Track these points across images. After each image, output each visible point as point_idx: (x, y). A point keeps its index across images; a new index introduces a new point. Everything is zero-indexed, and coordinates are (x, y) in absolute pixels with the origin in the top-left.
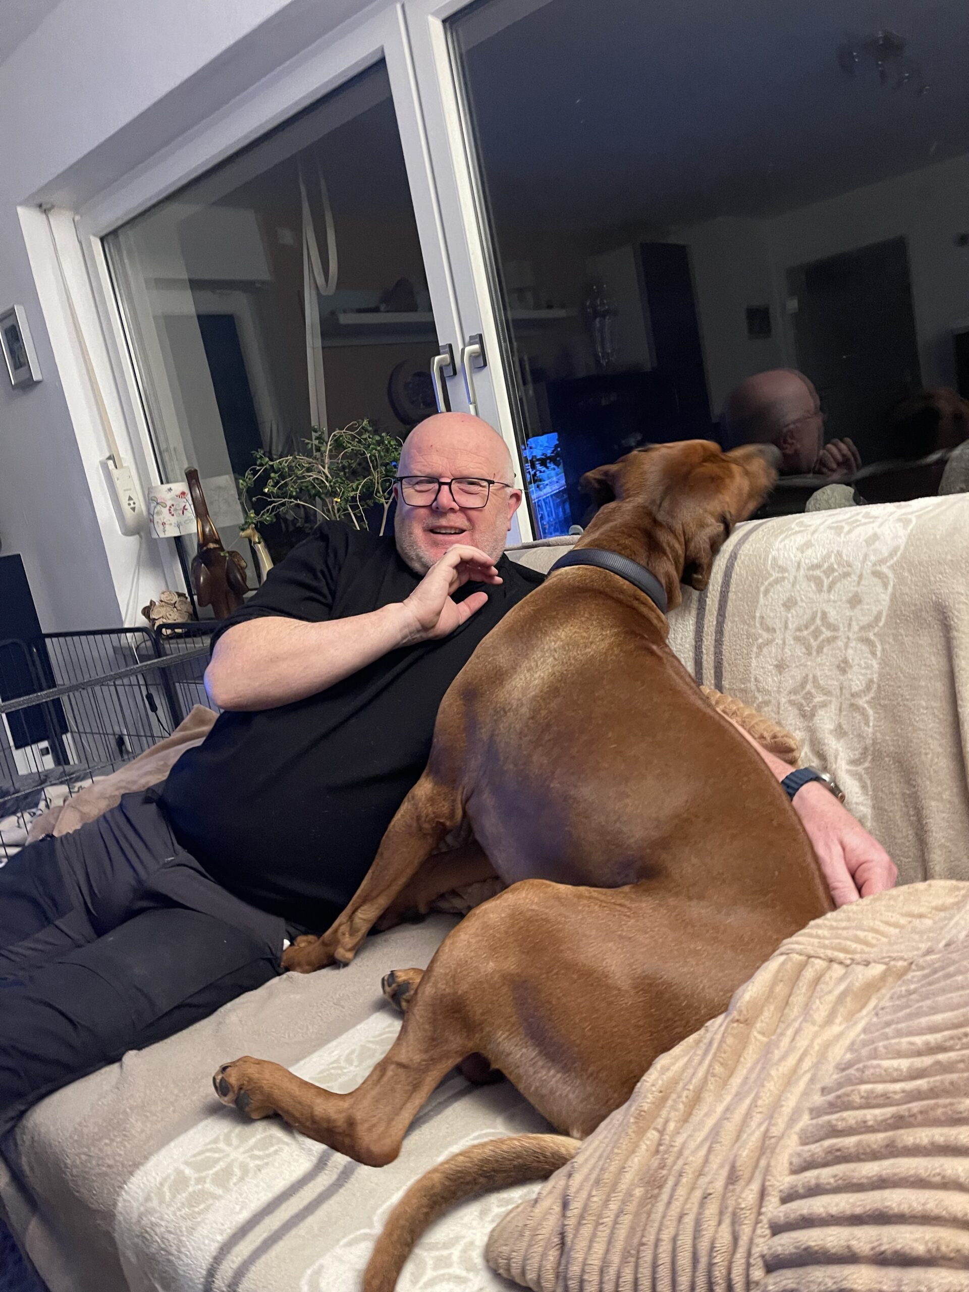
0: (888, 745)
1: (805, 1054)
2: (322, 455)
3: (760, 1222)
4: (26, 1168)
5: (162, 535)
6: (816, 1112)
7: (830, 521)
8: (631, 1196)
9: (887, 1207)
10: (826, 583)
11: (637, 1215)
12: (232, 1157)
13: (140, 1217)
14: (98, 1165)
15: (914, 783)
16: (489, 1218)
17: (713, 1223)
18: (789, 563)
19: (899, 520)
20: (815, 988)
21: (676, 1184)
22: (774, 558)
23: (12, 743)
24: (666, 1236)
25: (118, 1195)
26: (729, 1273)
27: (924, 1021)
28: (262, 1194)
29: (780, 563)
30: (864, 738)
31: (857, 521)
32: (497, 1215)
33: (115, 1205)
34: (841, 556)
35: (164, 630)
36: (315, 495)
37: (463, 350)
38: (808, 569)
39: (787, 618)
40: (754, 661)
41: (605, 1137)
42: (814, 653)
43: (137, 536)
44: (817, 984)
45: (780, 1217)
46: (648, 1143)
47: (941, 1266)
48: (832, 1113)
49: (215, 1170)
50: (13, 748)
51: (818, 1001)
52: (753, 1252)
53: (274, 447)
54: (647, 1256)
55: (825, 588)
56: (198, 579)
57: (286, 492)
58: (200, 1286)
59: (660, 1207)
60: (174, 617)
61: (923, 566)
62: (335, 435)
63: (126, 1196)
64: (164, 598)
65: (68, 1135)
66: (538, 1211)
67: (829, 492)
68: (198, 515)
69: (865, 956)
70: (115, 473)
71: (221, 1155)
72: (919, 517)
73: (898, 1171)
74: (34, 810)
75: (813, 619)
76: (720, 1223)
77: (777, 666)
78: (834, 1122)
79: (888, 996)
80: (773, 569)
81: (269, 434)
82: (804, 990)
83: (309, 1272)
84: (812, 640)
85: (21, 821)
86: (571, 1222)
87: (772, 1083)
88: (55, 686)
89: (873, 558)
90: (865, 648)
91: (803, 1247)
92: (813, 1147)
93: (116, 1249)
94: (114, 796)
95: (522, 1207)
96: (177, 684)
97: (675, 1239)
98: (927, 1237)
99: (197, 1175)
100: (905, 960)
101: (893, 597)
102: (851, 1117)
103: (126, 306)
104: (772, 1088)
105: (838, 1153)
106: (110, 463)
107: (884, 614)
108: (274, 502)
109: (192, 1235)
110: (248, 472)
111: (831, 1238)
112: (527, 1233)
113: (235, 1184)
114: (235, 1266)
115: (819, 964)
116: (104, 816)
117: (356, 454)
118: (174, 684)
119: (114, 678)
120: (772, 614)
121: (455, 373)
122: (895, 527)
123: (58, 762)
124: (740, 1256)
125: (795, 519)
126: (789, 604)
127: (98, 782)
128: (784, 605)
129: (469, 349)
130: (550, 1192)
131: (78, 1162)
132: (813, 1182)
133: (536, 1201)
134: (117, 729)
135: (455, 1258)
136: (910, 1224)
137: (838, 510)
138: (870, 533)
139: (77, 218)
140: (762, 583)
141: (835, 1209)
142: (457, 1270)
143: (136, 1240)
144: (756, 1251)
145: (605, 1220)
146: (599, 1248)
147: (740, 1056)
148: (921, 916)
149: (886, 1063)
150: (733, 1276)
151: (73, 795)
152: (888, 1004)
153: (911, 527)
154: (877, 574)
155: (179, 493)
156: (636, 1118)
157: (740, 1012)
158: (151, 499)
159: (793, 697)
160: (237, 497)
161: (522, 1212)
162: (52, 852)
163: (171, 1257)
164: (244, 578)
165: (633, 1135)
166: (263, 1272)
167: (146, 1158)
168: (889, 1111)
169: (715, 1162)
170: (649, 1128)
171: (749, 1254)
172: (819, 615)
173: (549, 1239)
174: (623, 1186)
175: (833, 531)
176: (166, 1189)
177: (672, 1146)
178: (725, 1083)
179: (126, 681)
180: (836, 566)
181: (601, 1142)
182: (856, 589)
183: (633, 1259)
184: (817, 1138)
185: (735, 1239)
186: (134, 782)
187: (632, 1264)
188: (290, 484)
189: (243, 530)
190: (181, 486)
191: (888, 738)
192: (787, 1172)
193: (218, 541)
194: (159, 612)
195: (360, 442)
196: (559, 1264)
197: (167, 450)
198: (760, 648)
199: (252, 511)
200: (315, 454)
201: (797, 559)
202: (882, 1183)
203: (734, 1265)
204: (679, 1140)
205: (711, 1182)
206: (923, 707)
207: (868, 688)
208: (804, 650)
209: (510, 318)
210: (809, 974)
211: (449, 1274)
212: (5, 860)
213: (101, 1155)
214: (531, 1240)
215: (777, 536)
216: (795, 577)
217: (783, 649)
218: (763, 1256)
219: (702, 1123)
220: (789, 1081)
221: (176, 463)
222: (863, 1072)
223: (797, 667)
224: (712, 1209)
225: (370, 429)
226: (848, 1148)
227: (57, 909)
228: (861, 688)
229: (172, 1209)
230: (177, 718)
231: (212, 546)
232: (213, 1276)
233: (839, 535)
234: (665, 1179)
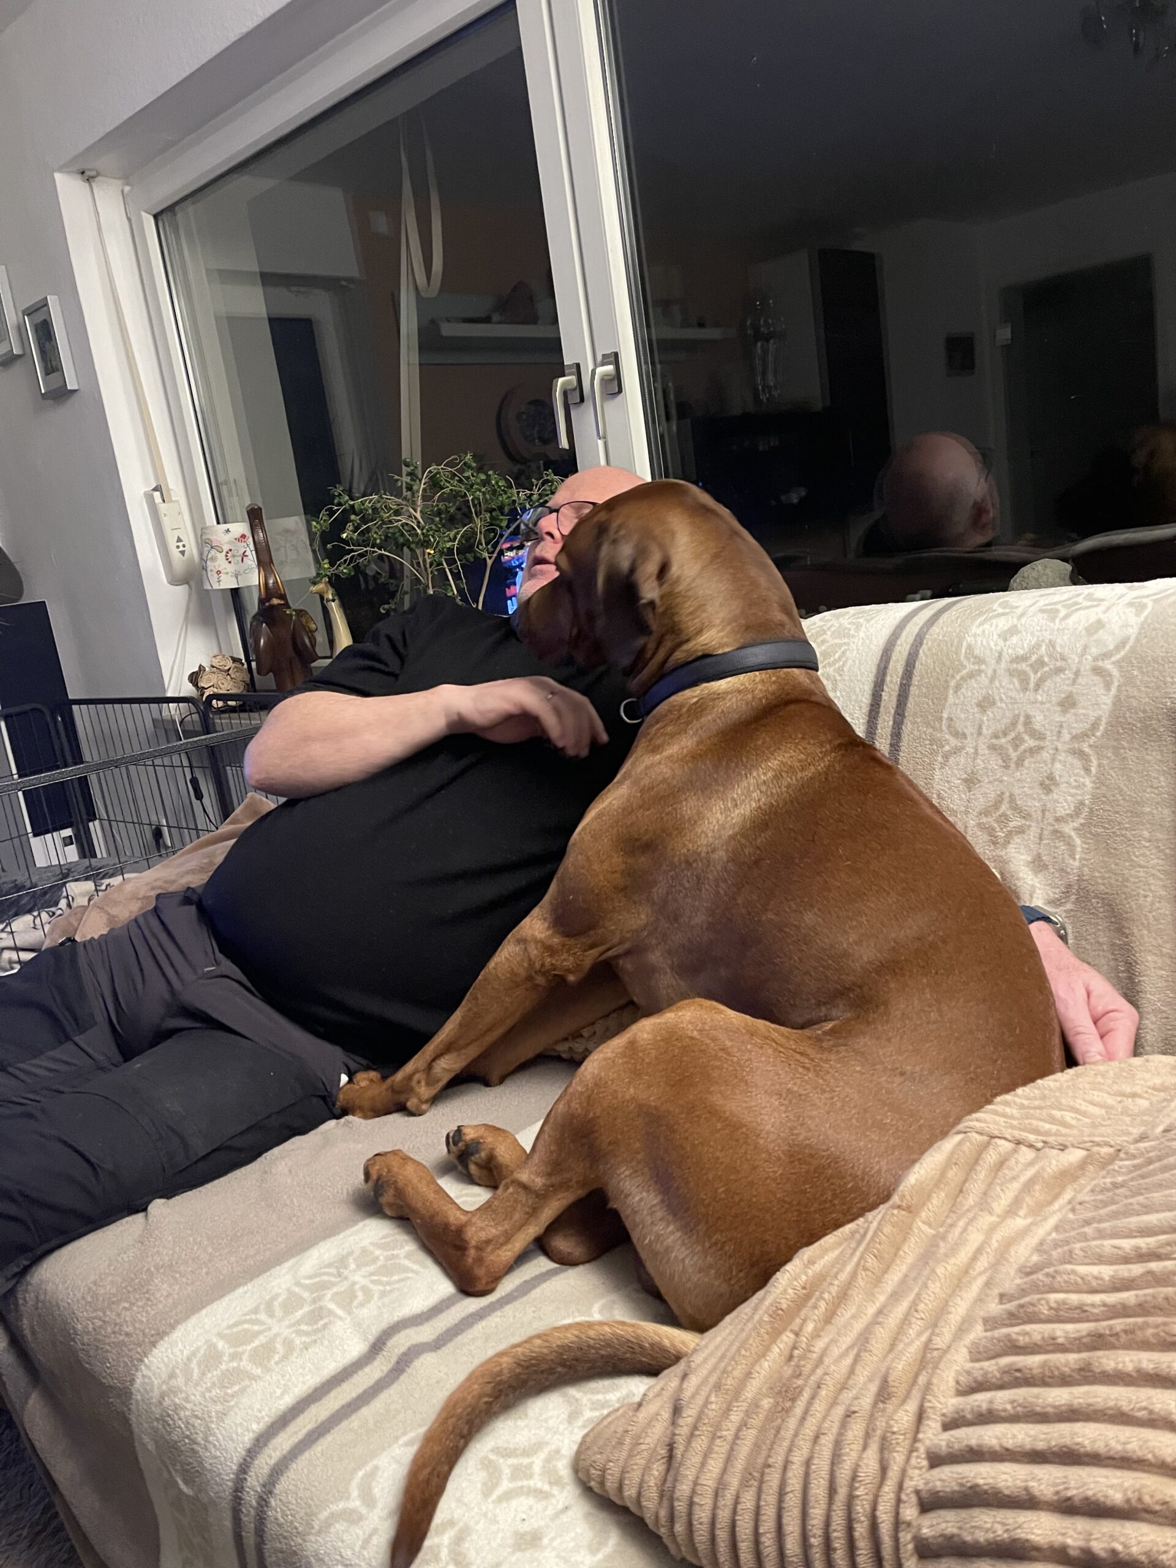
0: (1097, 884)
1: (979, 1251)
2: (413, 496)
3: (917, 1450)
4: (27, 1332)
5: (216, 586)
6: (991, 1323)
7: (1042, 603)
8: (758, 1406)
9: (1078, 1444)
10: (1033, 678)
11: (762, 1430)
12: (275, 1330)
13: (162, 1396)
14: (114, 1332)
15: (1127, 931)
16: (580, 1422)
17: (857, 1447)
18: (988, 652)
19: (1131, 604)
20: (996, 1174)
21: (813, 1397)
22: (969, 647)
23: (29, 829)
24: (798, 1458)
25: (137, 1370)
26: (874, 1509)
27: (1134, 1221)
28: (308, 1377)
29: (977, 652)
30: (1068, 873)
31: (1076, 603)
32: (589, 1420)
33: (132, 1381)
34: (1054, 647)
35: (214, 702)
36: (403, 545)
37: (593, 372)
38: (1012, 662)
39: (982, 721)
40: (938, 772)
41: (731, 1333)
42: (1013, 766)
43: (186, 587)
44: (998, 1170)
45: (940, 1446)
46: (782, 1346)
47: (1143, 1520)
48: (1012, 1325)
49: (254, 1345)
50: (30, 835)
51: (998, 1189)
52: (905, 1485)
53: (355, 485)
54: (773, 1479)
55: (1032, 685)
56: (257, 642)
57: (368, 539)
58: (230, 1484)
59: (792, 1423)
60: (226, 686)
61: (1158, 663)
62: (430, 472)
63: (146, 1372)
64: (215, 663)
65: (79, 1295)
66: (642, 1415)
67: (1040, 567)
68: (260, 563)
69: (1061, 1140)
70: (163, 508)
71: (263, 1327)
72: (1156, 601)
73: (1091, 1401)
74: (53, 909)
75: (1014, 724)
76: (865, 1447)
77: (966, 781)
78: (1014, 1336)
79: (1089, 1188)
80: (968, 659)
81: (349, 469)
82: (982, 1176)
83: (361, 1474)
84: (1011, 750)
85: (38, 921)
86: (684, 1431)
87: (938, 1284)
88: (82, 762)
89: (1094, 651)
90: (1078, 763)
91: (969, 1485)
92: (987, 1365)
93: (131, 1432)
94: (148, 898)
95: (621, 1411)
96: (228, 768)
97: (808, 1463)
98: (1126, 1484)
99: (232, 1350)
100: (1111, 1146)
101: (1117, 702)
102: (1037, 1331)
103: (183, 304)
104: (937, 1290)
105: (1018, 1374)
106: (157, 494)
107: (1104, 721)
108: (353, 551)
109: (223, 1421)
110: (323, 512)
111: (1004, 1477)
112: (628, 1441)
113: (277, 1363)
114: (272, 1462)
115: (1005, 1146)
116: (136, 920)
117: (454, 495)
118: (224, 767)
119: (153, 756)
120: (963, 716)
121: (582, 400)
122: (1124, 613)
123: (83, 854)
124: (889, 1490)
125: (998, 598)
126: (985, 704)
127: (130, 880)
128: (979, 705)
129: (600, 370)
130: (658, 1395)
131: (91, 1327)
132: (985, 1406)
133: (640, 1405)
134: (154, 819)
135: (537, 1468)
136: (1106, 1466)
137: (1052, 590)
138: (1093, 619)
139: (127, 189)
140: (953, 677)
141: (1011, 1441)
142: (537, 1482)
143: (155, 1424)
144: (909, 1485)
145: (725, 1433)
146: (715, 1466)
147: (898, 1249)
148: (1134, 1095)
149: (1082, 1269)
150: (878, 1513)
151: (100, 893)
152: (1087, 1198)
153: (1146, 613)
154: (1097, 671)
155: (238, 535)
156: (771, 1316)
157: (903, 1197)
158: (204, 542)
159: (984, 820)
160: (308, 543)
161: (623, 1415)
162: (74, 960)
163: (195, 1446)
164: (313, 643)
165: (766, 1336)
166: (306, 1471)
167: (173, 1327)
168: (1085, 1327)
169: (862, 1375)
170: (785, 1330)
171: (900, 1487)
172: (1022, 719)
173: (655, 1450)
174: (749, 1393)
175: (1045, 616)
176: (194, 1365)
177: (810, 1351)
178: (878, 1281)
179: (167, 761)
180: (1046, 659)
181: (724, 1339)
182: (1070, 689)
183: (756, 1484)
184: (991, 1353)
185: (884, 1469)
186: (173, 882)
187: (754, 1489)
188: (374, 529)
189: (315, 583)
190: (240, 528)
191: (1097, 874)
192: (952, 1392)
193: (283, 597)
194: (209, 680)
195: (460, 481)
196: (665, 1481)
197: (226, 482)
198: (946, 757)
199: (326, 561)
200: (405, 493)
201: (999, 648)
202: (1072, 1415)
203: (880, 1500)
204: (819, 1345)
205: (857, 1398)
206: (1145, 839)
207: (1077, 812)
208: (1000, 762)
209: (654, 337)
210: (991, 1157)
211: (529, 1488)
212: (17, 967)
213: (118, 1321)
214: (631, 1450)
215: (974, 619)
216: (995, 671)
217: (975, 759)
218: (917, 1492)
219: (847, 1325)
220: (959, 1281)
221: (235, 499)
222: (1054, 1277)
223: (990, 782)
224: (856, 1430)
225: (474, 465)
226: (1031, 1369)
227: (77, 1024)
228: (1068, 812)
229: (199, 1388)
230: (226, 810)
231: (275, 601)
232: (245, 1473)
233: (1053, 620)
234: (801, 1389)
